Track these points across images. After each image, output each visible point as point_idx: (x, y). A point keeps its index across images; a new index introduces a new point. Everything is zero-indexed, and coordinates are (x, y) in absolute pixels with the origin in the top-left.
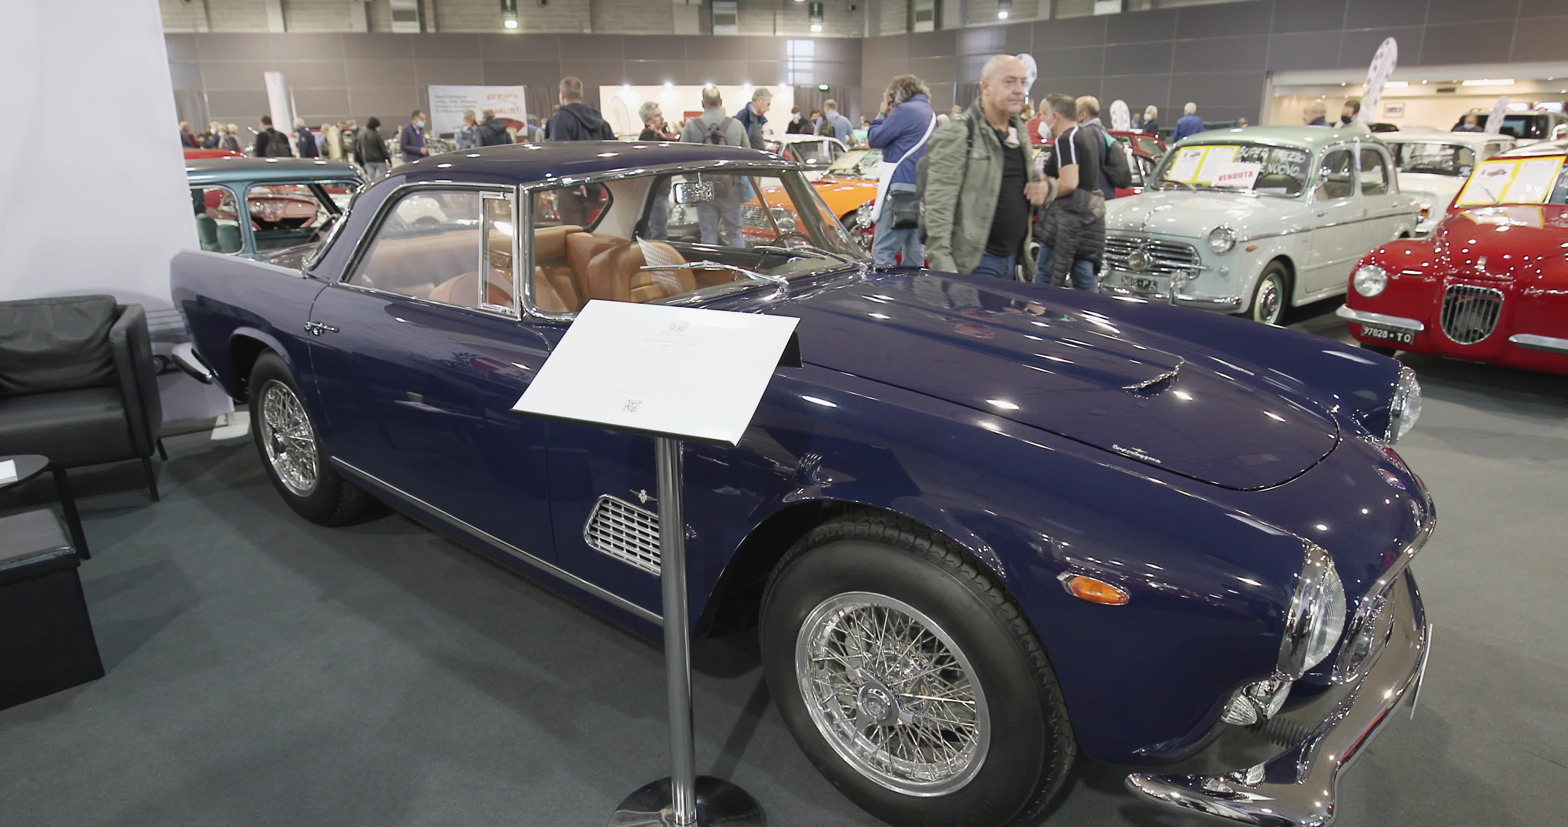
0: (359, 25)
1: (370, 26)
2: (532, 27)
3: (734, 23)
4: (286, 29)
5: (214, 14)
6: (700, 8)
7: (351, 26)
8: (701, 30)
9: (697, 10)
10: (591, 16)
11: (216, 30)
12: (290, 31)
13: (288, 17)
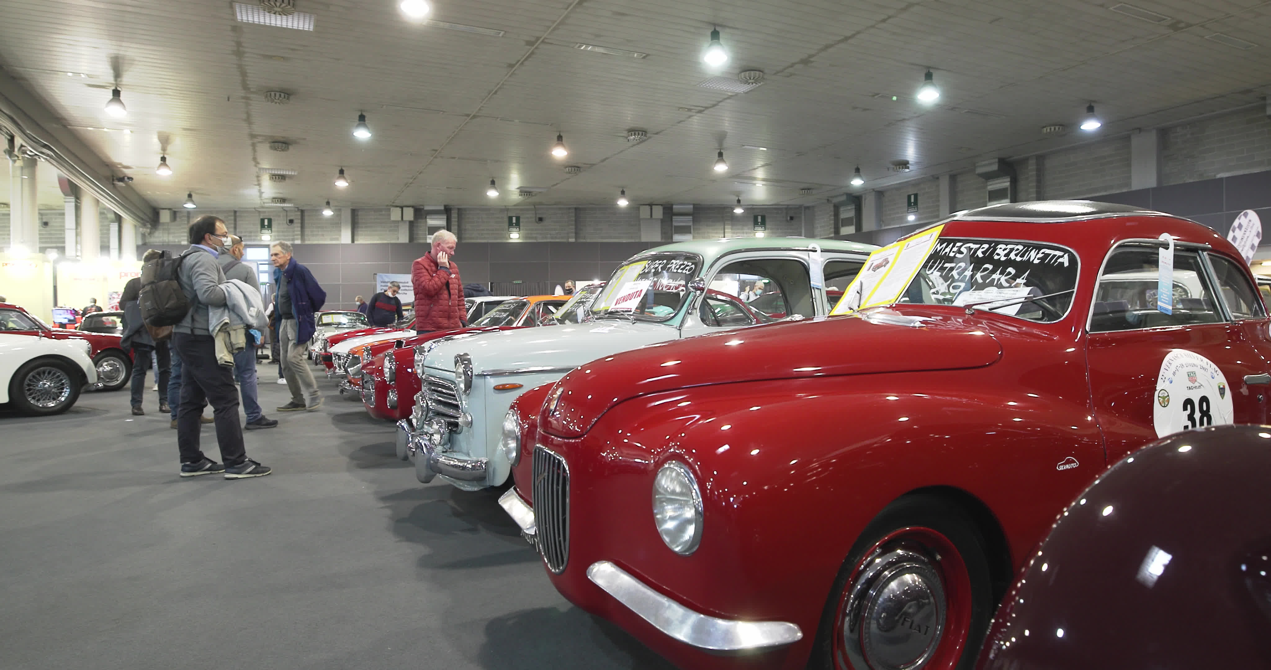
0: (403, 238)
1: (412, 238)
2: (530, 238)
3: (690, 233)
4: (353, 241)
5: (307, 231)
6: (662, 221)
7: (398, 239)
8: (662, 238)
9: (660, 221)
10: (576, 229)
11: (307, 242)
12: (356, 242)
13: (356, 233)
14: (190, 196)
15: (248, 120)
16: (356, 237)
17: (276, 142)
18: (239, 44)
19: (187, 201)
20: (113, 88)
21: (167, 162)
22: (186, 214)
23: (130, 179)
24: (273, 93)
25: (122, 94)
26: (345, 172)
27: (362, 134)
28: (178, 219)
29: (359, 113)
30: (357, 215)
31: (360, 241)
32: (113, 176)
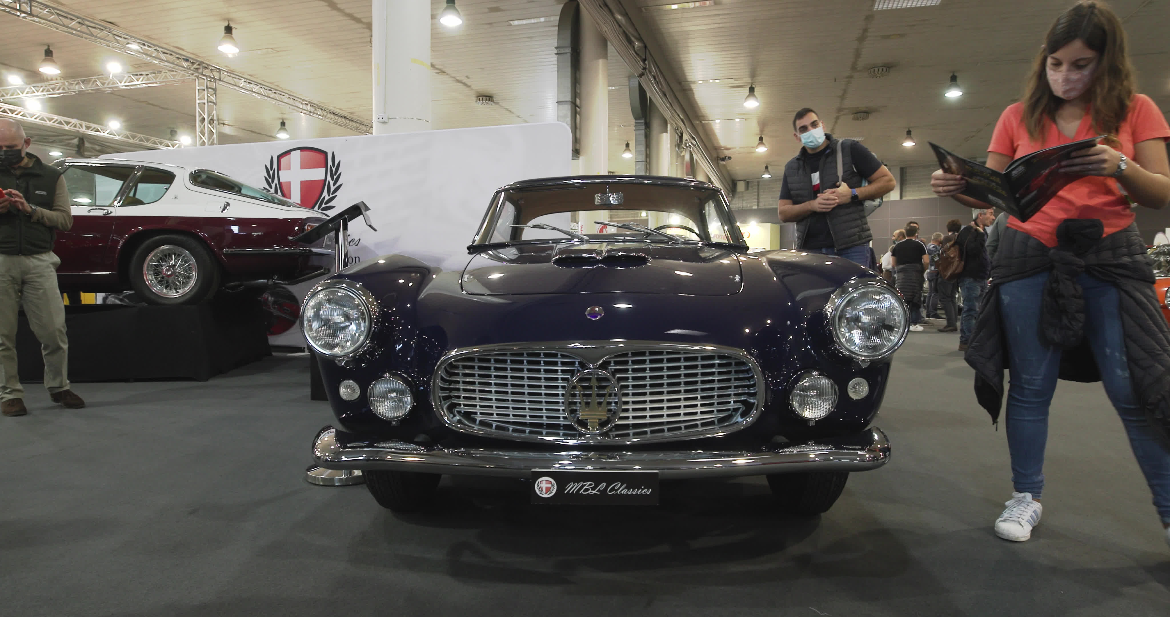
4: (901, 197)
12: (904, 199)
13: (904, 190)
14: (767, 168)
15: (842, 97)
16: (904, 194)
17: (857, 113)
18: (865, 30)
19: (765, 172)
20: (750, 86)
21: (764, 141)
22: (756, 184)
23: (730, 158)
24: (876, 69)
25: (756, 90)
26: (912, 133)
27: (954, 94)
28: (750, 188)
29: (951, 74)
30: (906, 173)
31: (908, 197)
32: (718, 157)
